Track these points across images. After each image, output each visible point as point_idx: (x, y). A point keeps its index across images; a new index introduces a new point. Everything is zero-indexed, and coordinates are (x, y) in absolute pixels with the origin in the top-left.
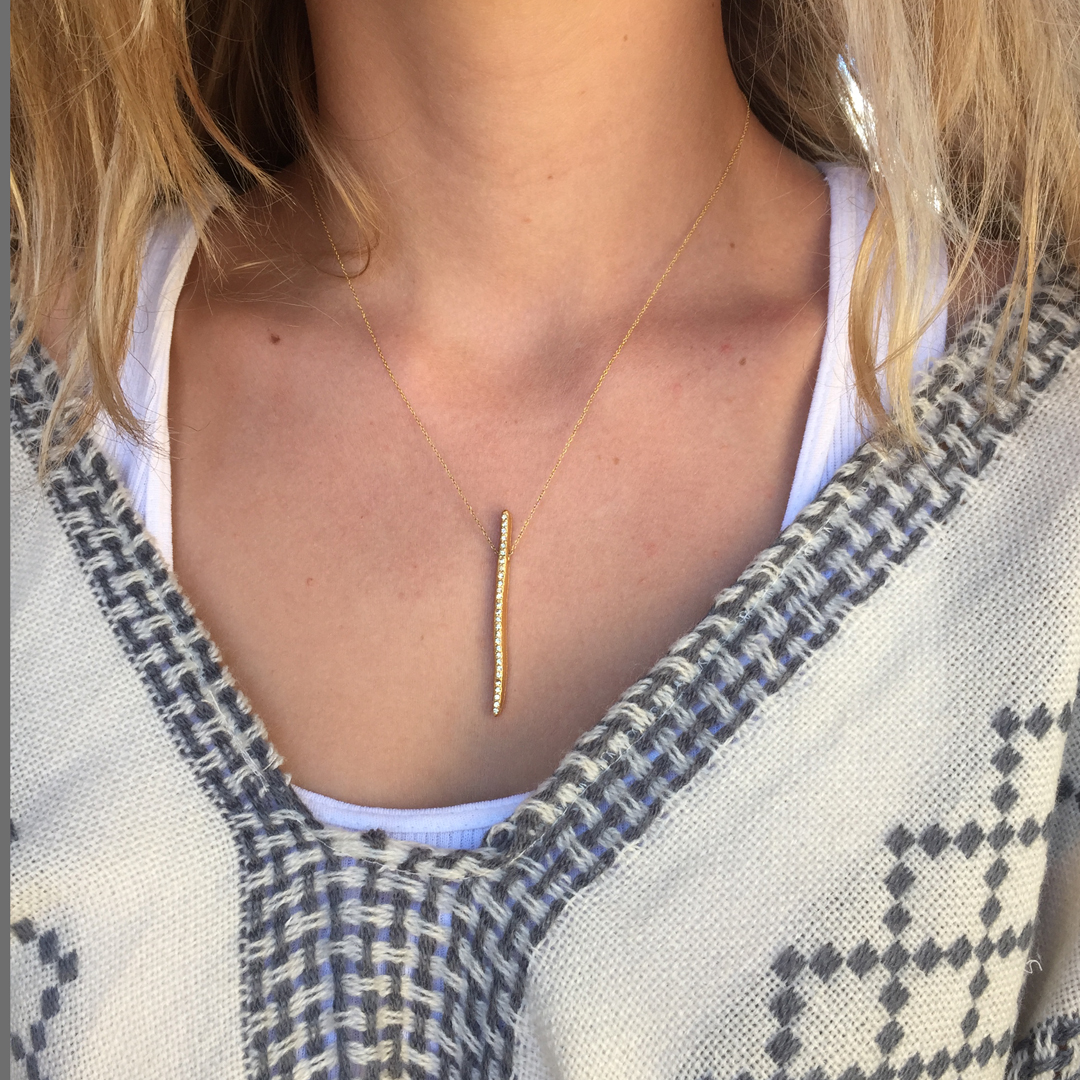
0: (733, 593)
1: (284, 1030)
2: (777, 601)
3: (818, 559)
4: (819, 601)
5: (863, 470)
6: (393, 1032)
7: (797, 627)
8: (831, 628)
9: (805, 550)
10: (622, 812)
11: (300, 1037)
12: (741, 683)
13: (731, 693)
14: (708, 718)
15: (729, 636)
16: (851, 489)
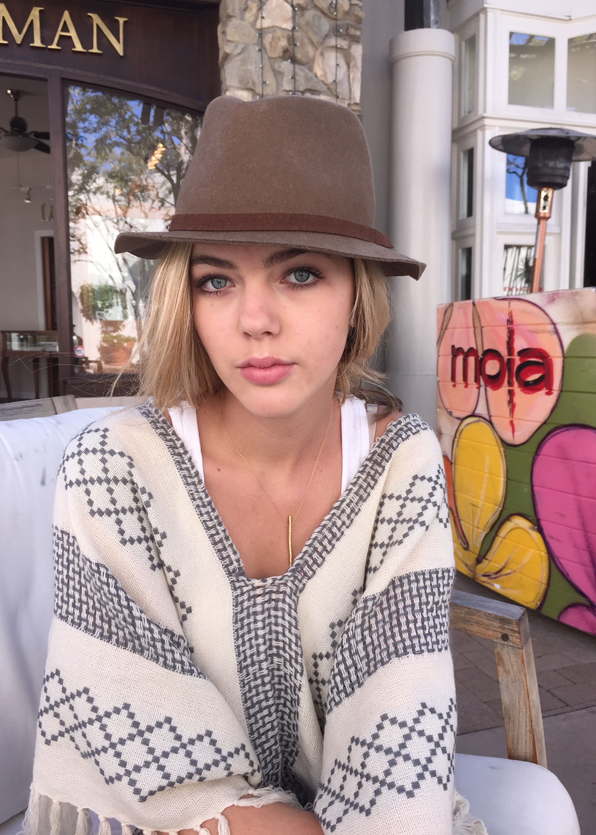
0: (337, 504)
1: (242, 627)
2: (348, 505)
3: (356, 493)
4: (357, 504)
5: (364, 469)
6: (270, 624)
7: (352, 511)
8: (359, 510)
9: (353, 491)
10: (317, 560)
11: (246, 629)
12: (341, 526)
13: (339, 529)
14: (334, 535)
15: (338, 515)
16: (362, 474)
